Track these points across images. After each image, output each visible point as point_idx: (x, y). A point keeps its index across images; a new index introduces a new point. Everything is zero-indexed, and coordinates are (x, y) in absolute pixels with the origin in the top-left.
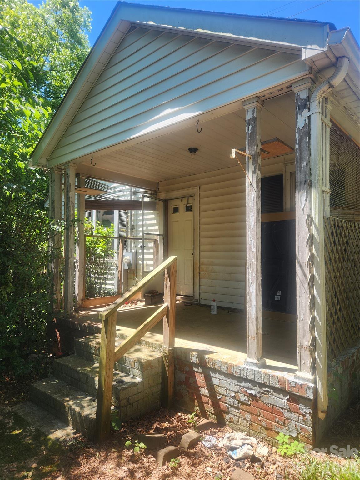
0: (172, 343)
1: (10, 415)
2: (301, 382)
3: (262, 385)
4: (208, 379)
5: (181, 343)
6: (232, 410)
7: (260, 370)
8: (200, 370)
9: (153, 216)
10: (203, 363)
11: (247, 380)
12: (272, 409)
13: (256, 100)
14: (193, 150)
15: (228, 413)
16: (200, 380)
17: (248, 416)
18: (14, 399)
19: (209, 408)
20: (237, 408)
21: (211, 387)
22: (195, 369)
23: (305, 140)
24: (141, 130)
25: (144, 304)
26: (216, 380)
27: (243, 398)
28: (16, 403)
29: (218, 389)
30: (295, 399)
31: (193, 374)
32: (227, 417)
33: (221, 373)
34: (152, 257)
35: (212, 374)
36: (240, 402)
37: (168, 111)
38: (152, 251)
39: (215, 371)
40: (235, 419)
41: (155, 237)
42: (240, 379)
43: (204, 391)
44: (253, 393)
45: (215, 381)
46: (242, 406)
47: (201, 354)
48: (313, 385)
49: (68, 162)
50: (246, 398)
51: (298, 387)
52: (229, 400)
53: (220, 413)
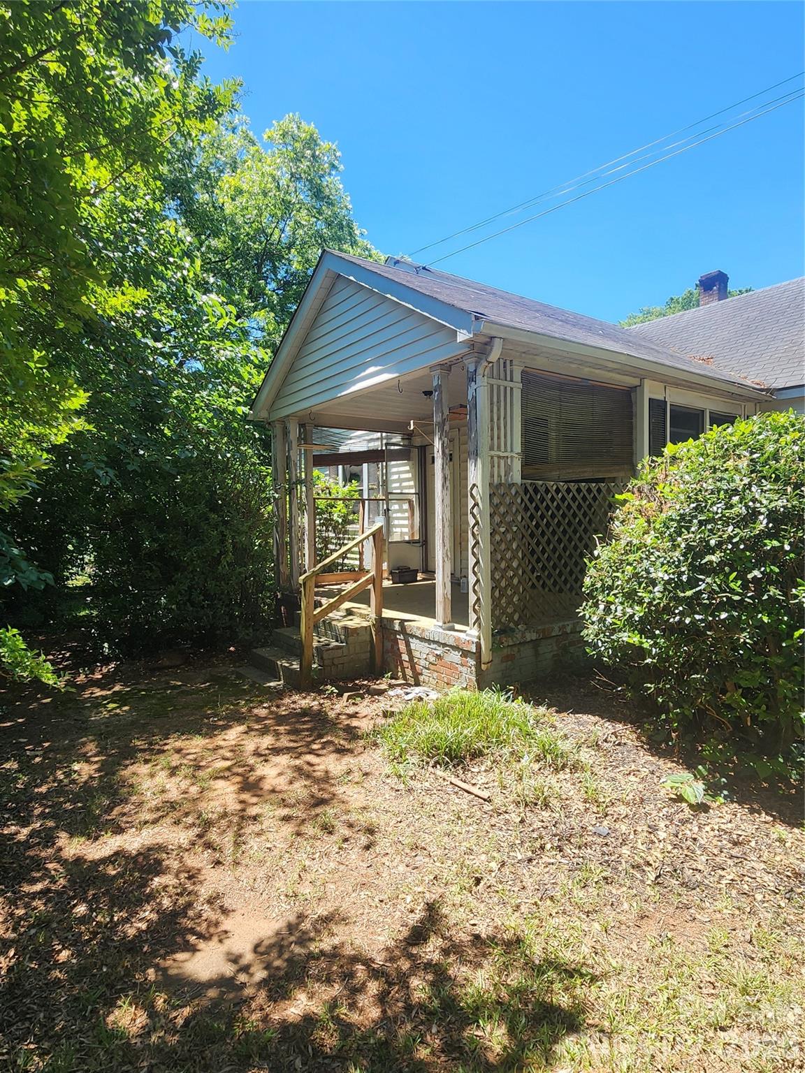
0: (379, 613)
1: (232, 673)
2: (468, 638)
3: (444, 645)
4: (408, 645)
5: (387, 613)
6: (425, 671)
7: (445, 632)
8: (402, 637)
9: (407, 468)
10: (403, 630)
11: (434, 642)
12: (451, 666)
13: (439, 367)
14: (428, 393)
15: (421, 674)
16: (402, 647)
17: (435, 675)
18: (237, 664)
19: (409, 672)
20: (428, 669)
21: (410, 652)
22: (398, 637)
23: (473, 412)
24: (350, 388)
25: (391, 582)
26: (415, 644)
27: (432, 659)
28: (239, 667)
29: (416, 654)
30: (465, 654)
31: (396, 641)
32: (421, 678)
33: (417, 638)
34: (406, 522)
35: (411, 640)
36: (430, 663)
37: (372, 369)
38: (406, 515)
39: (413, 636)
40: (427, 679)
41: (410, 497)
42: (429, 641)
43: (405, 657)
44: (438, 653)
45: (413, 646)
46: (432, 667)
47: (402, 621)
48: (476, 640)
49: (288, 416)
50: (434, 659)
51: (466, 643)
52: (422, 662)
53: (416, 675)
